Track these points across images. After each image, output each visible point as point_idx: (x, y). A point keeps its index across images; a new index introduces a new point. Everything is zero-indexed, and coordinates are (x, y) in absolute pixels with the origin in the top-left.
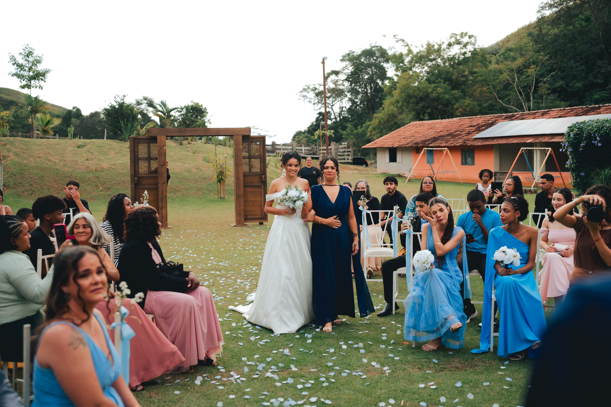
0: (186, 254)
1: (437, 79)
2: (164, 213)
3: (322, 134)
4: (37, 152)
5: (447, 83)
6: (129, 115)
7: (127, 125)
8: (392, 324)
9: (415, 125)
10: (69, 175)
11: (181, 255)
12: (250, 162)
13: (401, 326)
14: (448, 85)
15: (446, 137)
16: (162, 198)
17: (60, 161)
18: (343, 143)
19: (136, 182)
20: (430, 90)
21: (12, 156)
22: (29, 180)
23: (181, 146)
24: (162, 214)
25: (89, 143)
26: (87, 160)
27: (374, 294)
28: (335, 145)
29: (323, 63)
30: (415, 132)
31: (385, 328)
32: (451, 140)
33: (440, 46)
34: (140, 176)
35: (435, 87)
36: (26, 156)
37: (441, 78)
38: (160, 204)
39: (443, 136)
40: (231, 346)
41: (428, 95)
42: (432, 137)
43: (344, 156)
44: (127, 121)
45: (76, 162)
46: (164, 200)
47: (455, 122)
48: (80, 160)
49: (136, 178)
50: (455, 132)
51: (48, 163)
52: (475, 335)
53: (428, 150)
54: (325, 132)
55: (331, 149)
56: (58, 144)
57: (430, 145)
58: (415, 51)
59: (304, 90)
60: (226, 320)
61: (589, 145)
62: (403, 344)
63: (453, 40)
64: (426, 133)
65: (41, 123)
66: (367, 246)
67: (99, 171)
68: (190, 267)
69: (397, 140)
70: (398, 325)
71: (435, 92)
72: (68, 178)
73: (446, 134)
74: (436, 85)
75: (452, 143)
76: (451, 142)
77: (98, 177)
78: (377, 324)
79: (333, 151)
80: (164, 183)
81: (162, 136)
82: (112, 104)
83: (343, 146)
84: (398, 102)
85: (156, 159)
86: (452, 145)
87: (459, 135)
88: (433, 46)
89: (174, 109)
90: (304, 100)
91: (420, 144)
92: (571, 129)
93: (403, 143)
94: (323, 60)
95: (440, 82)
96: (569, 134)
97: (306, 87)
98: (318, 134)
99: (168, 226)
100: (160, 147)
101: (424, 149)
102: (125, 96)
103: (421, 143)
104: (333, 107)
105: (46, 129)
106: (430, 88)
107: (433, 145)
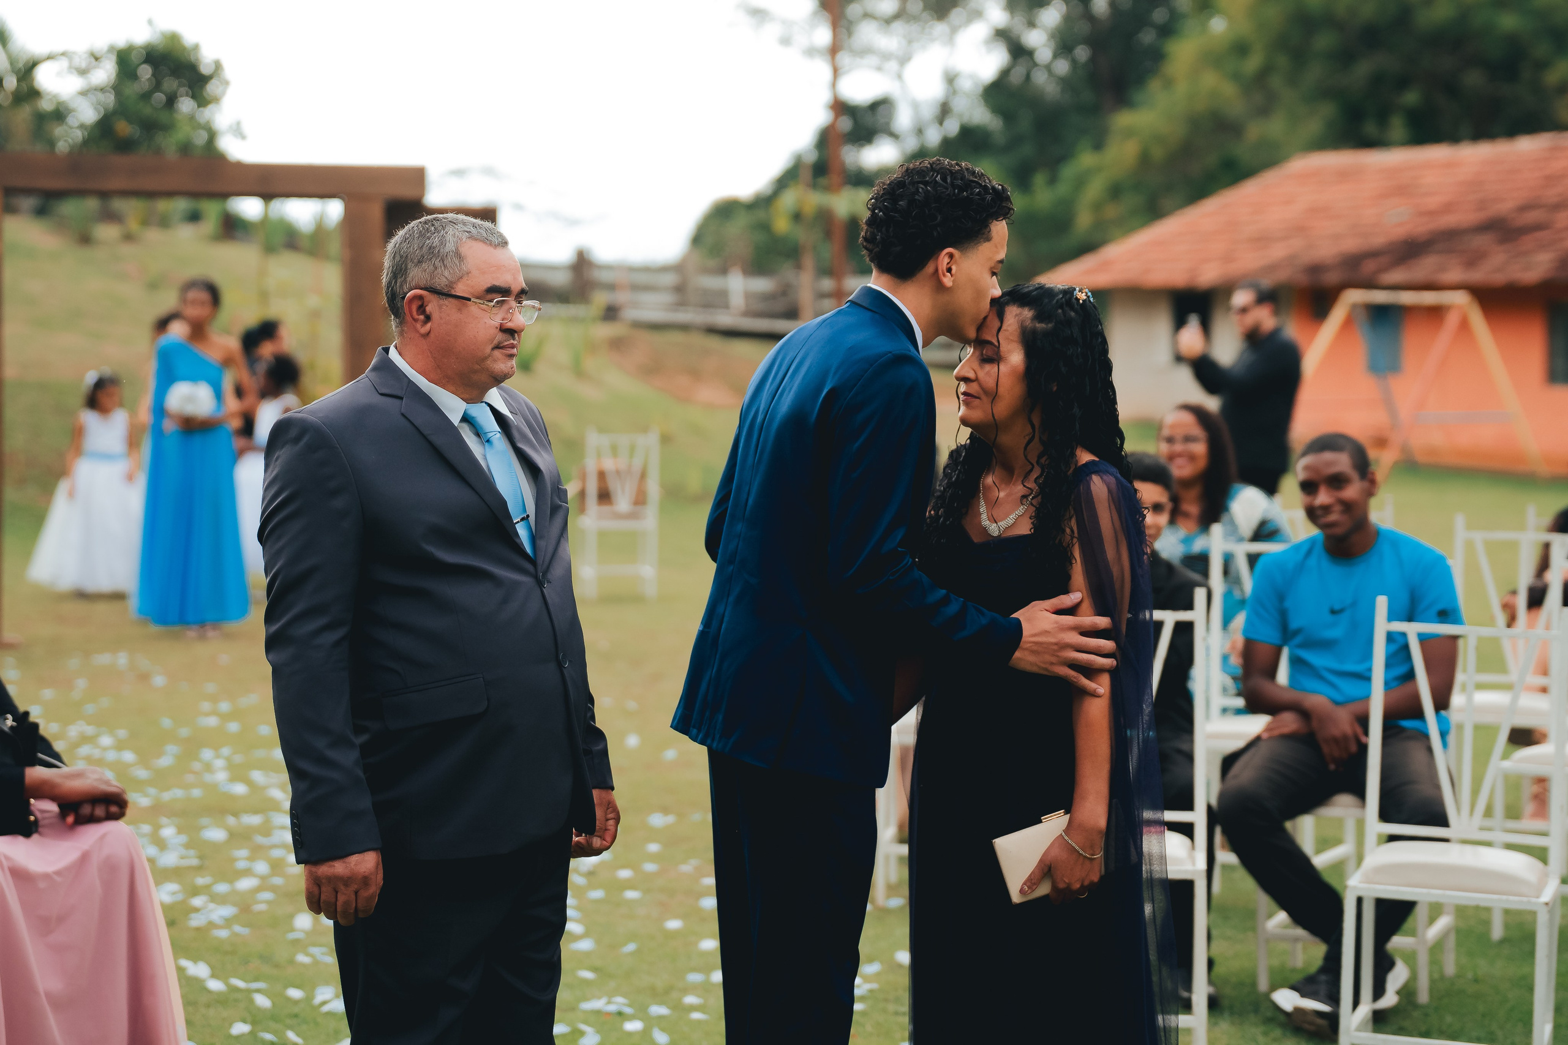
3: (809, 209)
9: (1316, 173)
15: (1470, 240)
23: (83, 251)
30: (1312, 209)
32: (1496, 251)
39: (1453, 233)
42: (1399, 234)
50: (1517, 212)
53: (1370, 303)
54: (829, 199)
57: (1387, 278)
60: (237, 989)
64: (1369, 215)
69: (1217, 248)
73: (1470, 220)
75: (1498, 270)
76: (1493, 264)
86: (1498, 279)
87: (1538, 227)
91: (1329, 271)
99: (6, 638)
101: (1353, 297)
103: (1338, 268)
107: (1396, 276)
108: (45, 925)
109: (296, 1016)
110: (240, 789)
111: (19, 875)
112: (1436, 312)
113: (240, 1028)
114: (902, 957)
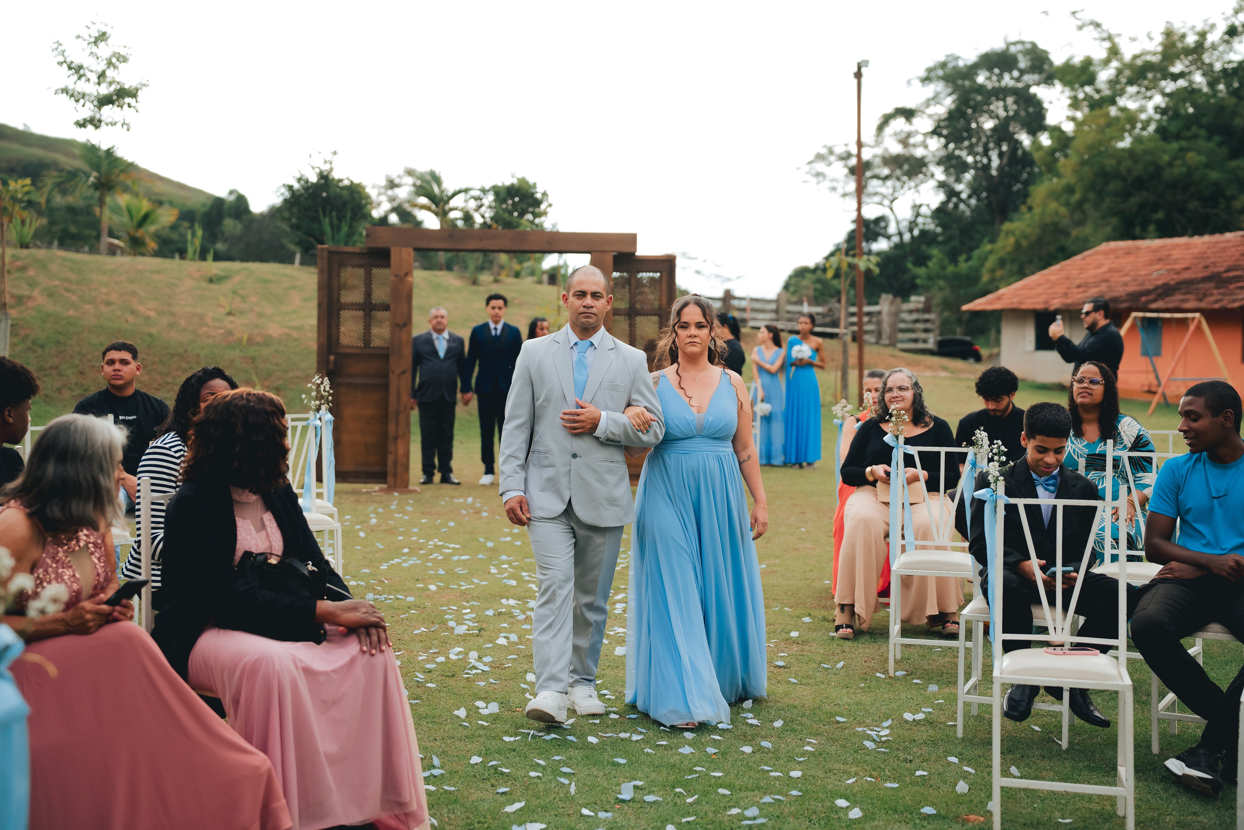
0: (434, 555)
1: (1188, 128)
2: (401, 451)
3: (845, 267)
4: (104, 290)
5: (1217, 138)
6: (345, 204)
7: (339, 229)
8: (950, 764)
9: (1113, 251)
10: (180, 350)
11: (419, 557)
12: (632, 326)
13: (973, 771)
14: (1220, 144)
15: (1201, 286)
16: (398, 413)
17: (161, 313)
18: (913, 298)
19: (331, 367)
20: (1166, 158)
21: (39, 299)
22: (77, 361)
23: (474, 288)
24: (396, 454)
25: (238, 272)
26: (230, 314)
27: (915, 681)
28: (892, 303)
29: (858, 75)
30: (1111, 270)
31: (925, 773)
32: (1215, 291)
33: (1203, 35)
34: (342, 350)
35: (1181, 150)
36: (74, 298)
37: (1201, 126)
38: (392, 427)
39: (1190, 282)
40: (476, 796)
41: (1157, 172)
42: (1160, 283)
43: (912, 331)
44: (340, 219)
45: (202, 317)
46: (402, 417)
47: (1230, 244)
48: (211, 315)
49: (332, 358)
50: (1227, 271)
51: (130, 318)
52: (1195, 814)
53: (1143, 319)
54: (855, 261)
55: (879, 313)
56: (158, 272)
57: (1153, 306)
58: (1128, 52)
59: (820, 157)
62: (968, 820)
64: (1143, 273)
65: (126, 219)
66: (903, 547)
67: (258, 344)
68: (433, 588)
69: (1061, 289)
70: (966, 768)
71: (1178, 162)
72: (177, 358)
73: (1200, 275)
74: (1184, 143)
75: (1216, 302)
76: (1213, 298)
77: (253, 359)
78: (905, 760)
79: (886, 319)
80: (403, 372)
81: (404, 250)
82: (303, 173)
83: (910, 306)
84: (1070, 190)
85: (386, 308)
86: (1217, 306)
88: (1183, 36)
89: (460, 192)
90: (818, 183)
91: (1123, 302)
93: (1075, 297)
94: (859, 68)
95: (1195, 137)
97: (824, 151)
98: (835, 266)
99: (411, 487)
100: (397, 276)
101: (1134, 314)
102: (335, 153)
103: (1127, 301)
104: (895, 203)
105: (139, 234)
106: (1165, 152)
107: (1159, 304)
108: (325, 705)
109: (514, 750)
110: (513, 583)
111: (308, 672)
112: (1184, 322)
113: (476, 760)
114: (908, 716)
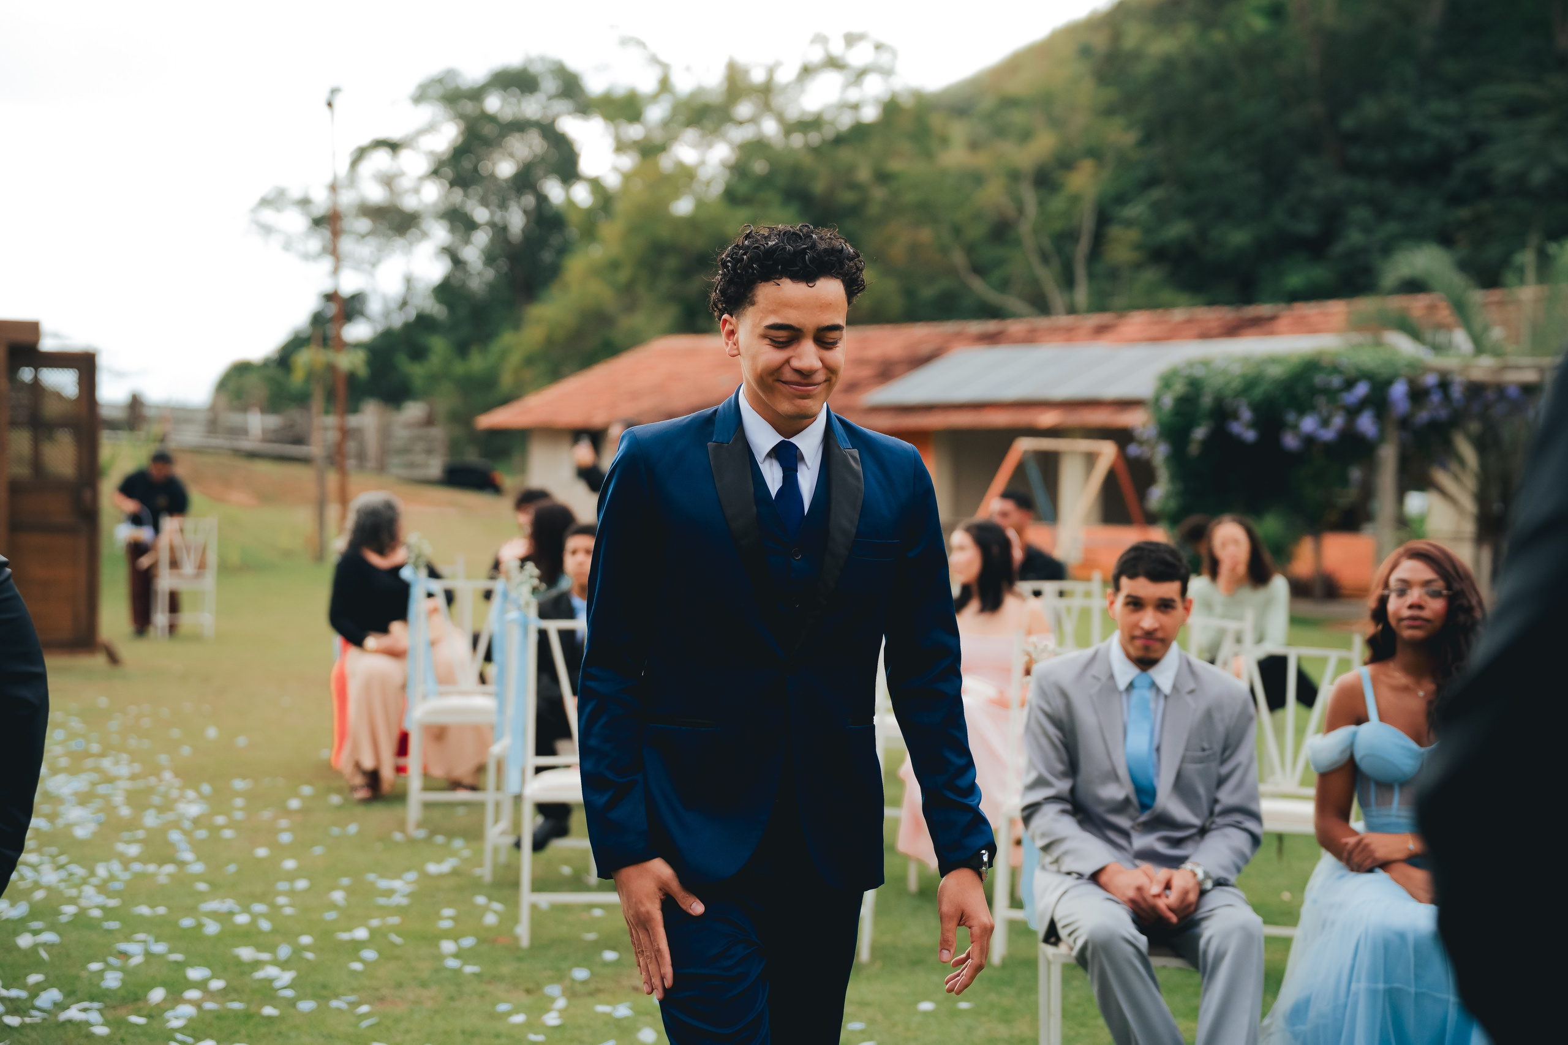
3: (321, 364)
13: (501, 907)
18: (410, 406)
28: (379, 414)
29: (332, 104)
33: (771, 71)
43: (409, 452)
54: (335, 356)
55: (361, 427)
58: (684, 84)
59: (266, 202)
61: (1220, 437)
63: (816, 55)
66: (424, 693)
69: (605, 399)
74: (756, 209)
79: (371, 436)
83: (406, 417)
84: (614, 265)
88: (748, 73)
90: (265, 239)
92: (1166, 382)
94: (333, 95)
95: (768, 203)
96: (1157, 400)
97: (272, 194)
98: (306, 365)
114: (433, 868)
